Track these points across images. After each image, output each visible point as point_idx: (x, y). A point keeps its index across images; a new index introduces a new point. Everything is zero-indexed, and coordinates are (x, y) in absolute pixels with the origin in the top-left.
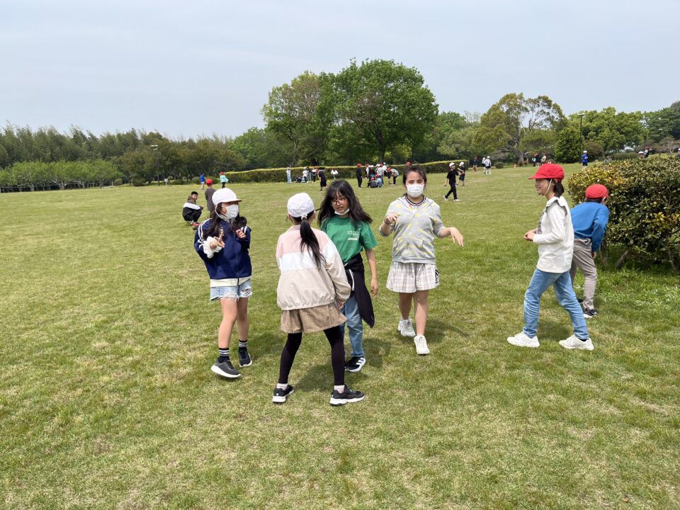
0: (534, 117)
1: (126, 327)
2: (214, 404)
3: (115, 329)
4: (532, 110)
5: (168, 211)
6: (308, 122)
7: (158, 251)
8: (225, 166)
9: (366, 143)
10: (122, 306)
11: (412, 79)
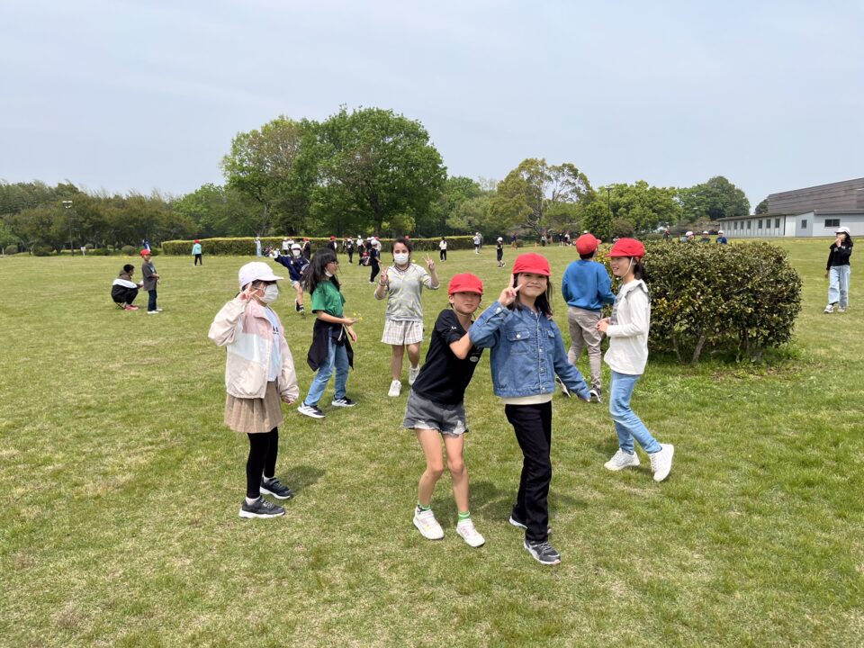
0: (559, 188)
1: (41, 432)
2: (163, 511)
3: (27, 434)
4: (557, 179)
5: (88, 291)
6: (283, 180)
7: (77, 341)
8: (169, 232)
9: (359, 210)
10: (32, 408)
11: (415, 134)
